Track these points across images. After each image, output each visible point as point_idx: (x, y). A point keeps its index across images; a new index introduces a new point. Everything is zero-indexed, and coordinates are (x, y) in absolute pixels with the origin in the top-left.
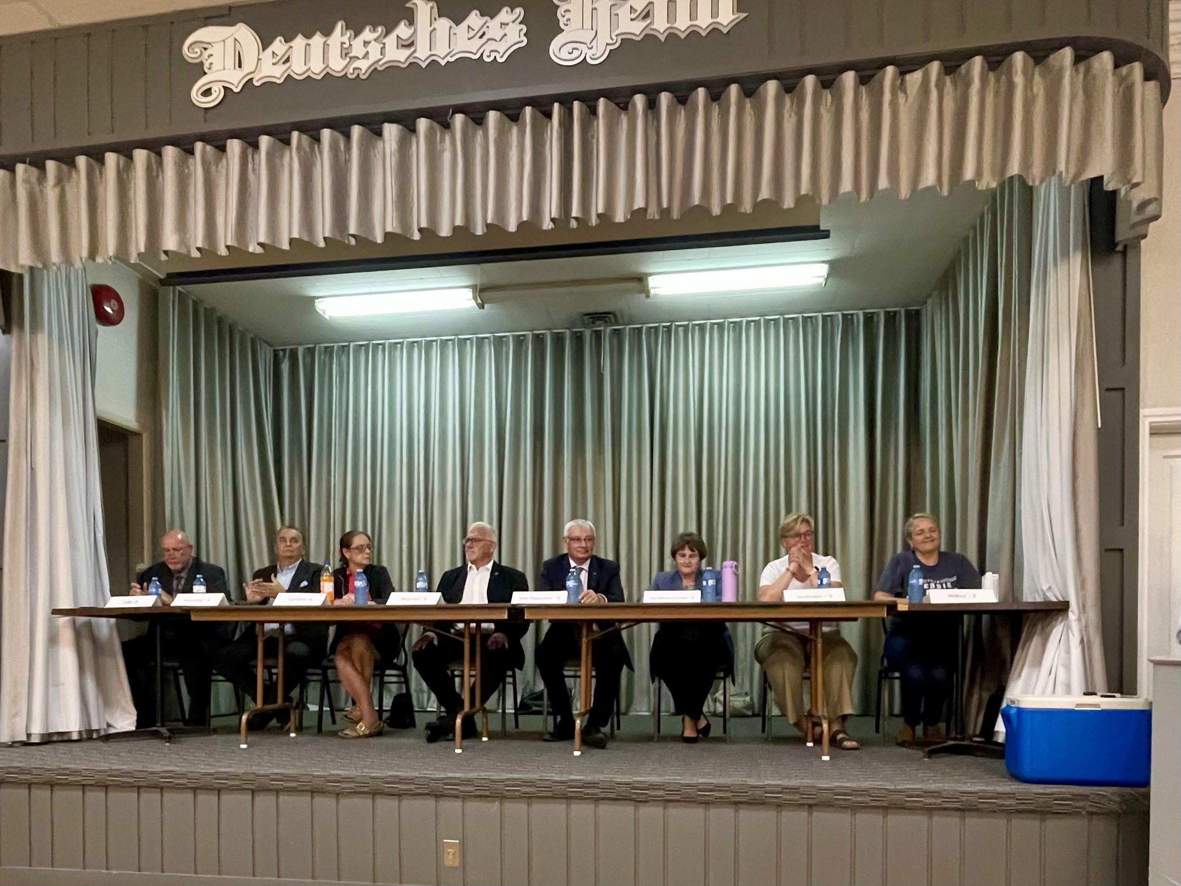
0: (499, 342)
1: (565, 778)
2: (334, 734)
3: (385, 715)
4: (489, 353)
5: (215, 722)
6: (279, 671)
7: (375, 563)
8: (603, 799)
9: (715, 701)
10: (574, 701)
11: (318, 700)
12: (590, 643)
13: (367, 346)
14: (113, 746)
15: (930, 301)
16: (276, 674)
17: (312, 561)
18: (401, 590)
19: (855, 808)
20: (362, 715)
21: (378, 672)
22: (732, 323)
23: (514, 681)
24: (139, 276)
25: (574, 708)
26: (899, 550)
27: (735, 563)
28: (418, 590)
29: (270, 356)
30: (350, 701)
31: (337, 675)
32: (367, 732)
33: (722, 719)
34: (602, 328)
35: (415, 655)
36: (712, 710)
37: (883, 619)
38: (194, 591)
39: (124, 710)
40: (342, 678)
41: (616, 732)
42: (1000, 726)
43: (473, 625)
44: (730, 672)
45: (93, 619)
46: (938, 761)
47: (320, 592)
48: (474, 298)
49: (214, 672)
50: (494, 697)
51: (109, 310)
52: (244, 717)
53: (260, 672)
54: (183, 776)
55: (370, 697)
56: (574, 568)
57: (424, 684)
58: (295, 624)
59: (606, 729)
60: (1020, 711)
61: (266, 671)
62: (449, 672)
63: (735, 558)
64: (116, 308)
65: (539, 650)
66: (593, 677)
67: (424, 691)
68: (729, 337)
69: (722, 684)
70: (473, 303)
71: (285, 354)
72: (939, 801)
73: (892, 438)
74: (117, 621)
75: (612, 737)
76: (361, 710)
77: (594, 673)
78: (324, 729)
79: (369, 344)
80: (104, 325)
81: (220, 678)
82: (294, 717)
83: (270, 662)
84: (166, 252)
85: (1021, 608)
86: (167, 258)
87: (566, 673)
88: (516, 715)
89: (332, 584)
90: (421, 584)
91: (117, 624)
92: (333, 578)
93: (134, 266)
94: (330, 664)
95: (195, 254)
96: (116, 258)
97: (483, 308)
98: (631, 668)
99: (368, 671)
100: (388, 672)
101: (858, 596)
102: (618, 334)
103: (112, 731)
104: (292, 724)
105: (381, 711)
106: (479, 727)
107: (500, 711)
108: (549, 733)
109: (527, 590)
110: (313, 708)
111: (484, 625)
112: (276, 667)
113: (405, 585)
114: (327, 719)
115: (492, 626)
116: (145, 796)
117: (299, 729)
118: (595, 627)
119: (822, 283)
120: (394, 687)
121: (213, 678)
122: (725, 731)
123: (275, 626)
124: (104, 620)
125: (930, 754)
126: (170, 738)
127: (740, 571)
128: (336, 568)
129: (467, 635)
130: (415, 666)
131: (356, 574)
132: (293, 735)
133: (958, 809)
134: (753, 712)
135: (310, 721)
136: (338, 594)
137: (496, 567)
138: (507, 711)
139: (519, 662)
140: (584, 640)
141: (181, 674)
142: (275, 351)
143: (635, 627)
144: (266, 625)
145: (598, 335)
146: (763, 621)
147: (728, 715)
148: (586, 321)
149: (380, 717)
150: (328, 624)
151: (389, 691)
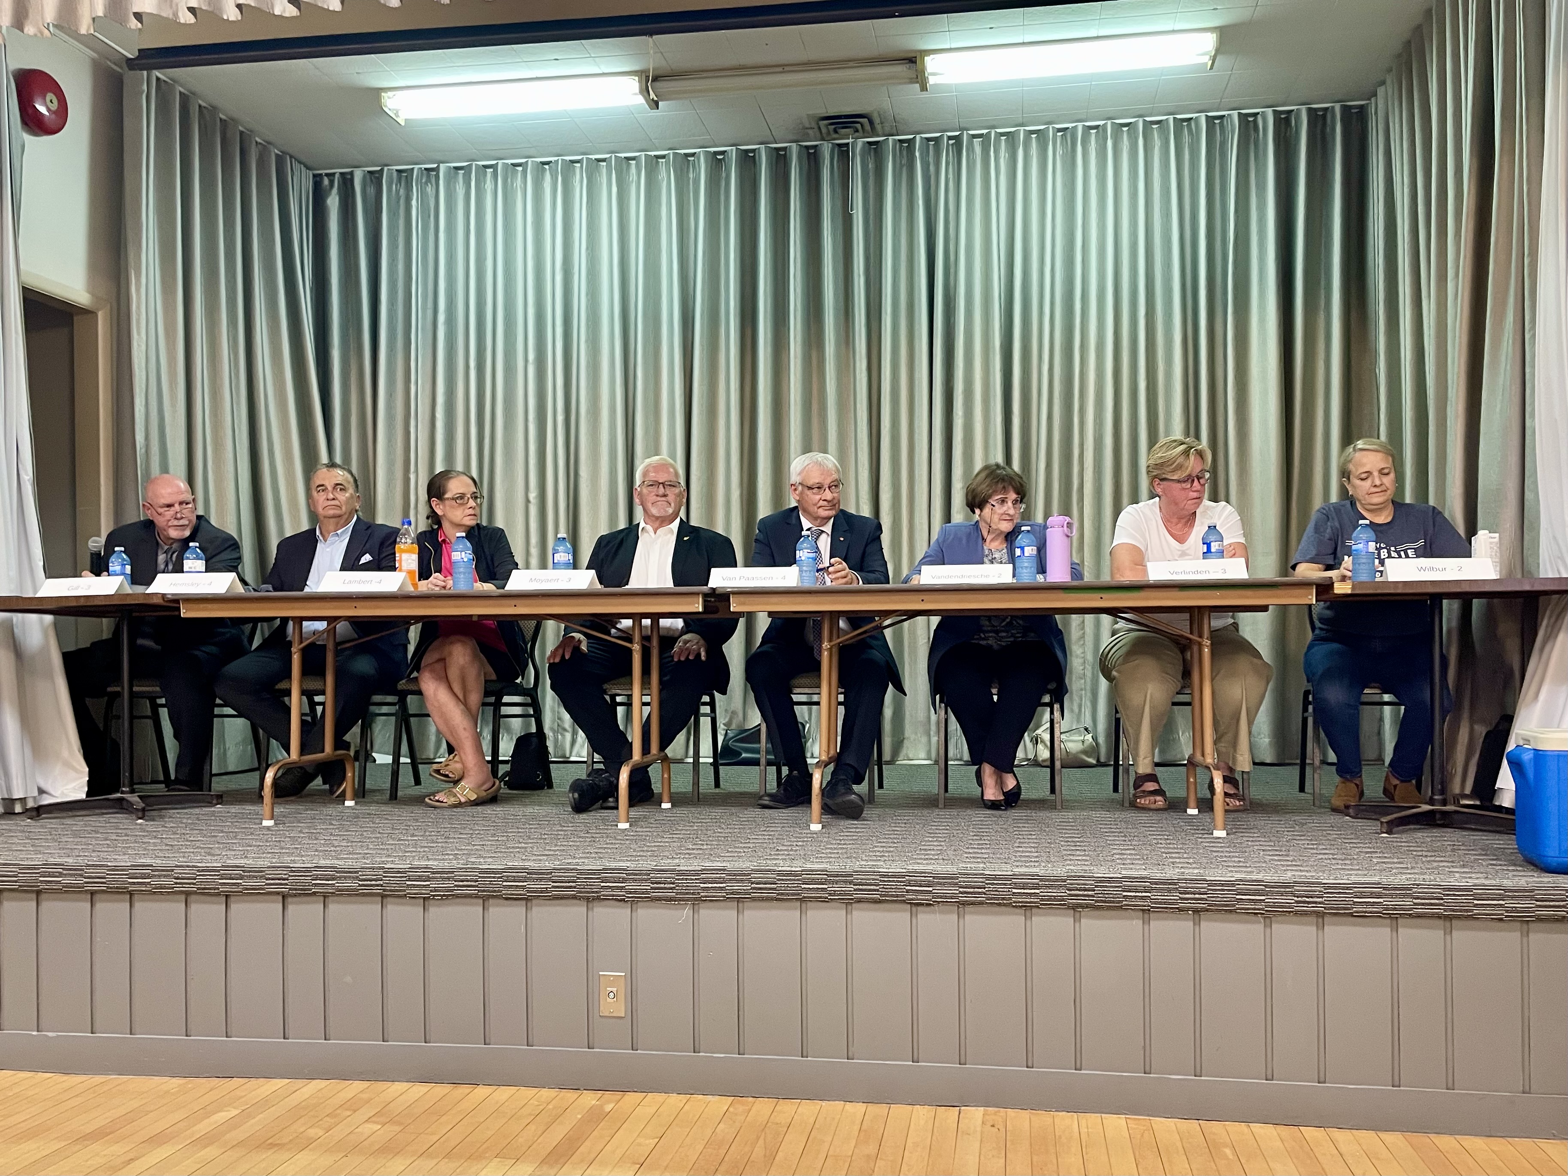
0: (684, 163)
1: (797, 866)
2: (419, 800)
3: (503, 769)
4: (667, 179)
5: (218, 785)
6: (326, 700)
7: (484, 523)
8: (859, 901)
9: (1036, 741)
10: (809, 744)
11: (390, 747)
12: (835, 650)
13: (467, 170)
14: (49, 823)
15: (1381, 91)
16: (323, 704)
17: (380, 521)
18: (527, 567)
19: (1268, 915)
20: (464, 767)
21: (492, 699)
22: (1059, 130)
23: (713, 710)
24: (95, 55)
25: (808, 755)
26: (1334, 498)
27: (1068, 519)
28: (555, 566)
29: (308, 184)
30: (444, 746)
31: (422, 704)
32: (473, 797)
33: (1048, 770)
34: (850, 140)
35: (553, 669)
36: (1031, 756)
37: (1310, 606)
38: (185, 570)
39: (67, 765)
40: (431, 709)
41: (878, 792)
42: (1506, 781)
43: (647, 622)
44: (1059, 694)
45: (17, 617)
46: (1404, 837)
47: (393, 568)
48: (641, 92)
49: (218, 701)
50: (681, 737)
51: (42, 109)
52: (270, 776)
53: (296, 702)
54: (167, 871)
55: (478, 737)
56: (808, 530)
57: (567, 717)
58: (356, 622)
59: (862, 788)
60: (1539, 755)
61: (304, 698)
62: (608, 698)
63: (1066, 511)
64: (54, 106)
65: (752, 663)
66: (840, 704)
67: (565, 730)
68: (1055, 154)
69: (1047, 716)
70: (641, 100)
71: (332, 183)
72: (1408, 902)
73: (1322, 315)
74: (55, 619)
75: (871, 798)
76: (462, 761)
77: (841, 698)
78: (400, 793)
79: (470, 166)
80: (36, 134)
81: (229, 711)
82: (351, 774)
83: (313, 684)
84: (138, 16)
85: (1538, 587)
86: (139, 25)
87: (795, 698)
88: (715, 765)
89: (415, 557)
90: (563, 556)
91: (55, 624)
92: (416, 546)
93: (87, 41)
94: (412, 687)
95: (187, 18)
96: (55, 26)
97: (657, 106)
98: (899, 688)
99: (475, 698)
100: (506, 699)
101: (1268, 570)
102: (875, 148)
103: (47, 800)
104: (347, 786)
105: (495, 762)
106: (656, 787)
107: (691, 760)
108: (770, 795)
109: (734, 565)
110: (383, 759)
111: (664, 622)
112: (323, 693)
113: (534, 561)
114: (406, 777)
115: (679, 623)
116: (103, 907)
117: (361, 794)
118: (842, 624)
119: (1206, 63)
120: (516, 724)
121: (217, 711)
122: (1053, 790)
123: (322, 626)
124: (34, 617)
125: (1391, 827)
126: (143, 810)
127: (1075, 533)
128: (419, 531)
129: (637, 637)
130: (552, 688)
131: (453, 541)
132: (349, 803)
133: (1439, 917)
134: (1098, 760)
135: (378, 781)
136: (424, 573)
137: (685, 527)
138: (701, 760)
139: (722, 684)
140: (826, 645)
141: (163, 706)
142: (314, 176)
143: (906, 624)
144: (305, 623)
145: (843, 152)
146: (1113, 612)
147: (1058, 764)
148: (824, 130)
149: (494, 773)
150: (406, 621)
151: (509, 730)
